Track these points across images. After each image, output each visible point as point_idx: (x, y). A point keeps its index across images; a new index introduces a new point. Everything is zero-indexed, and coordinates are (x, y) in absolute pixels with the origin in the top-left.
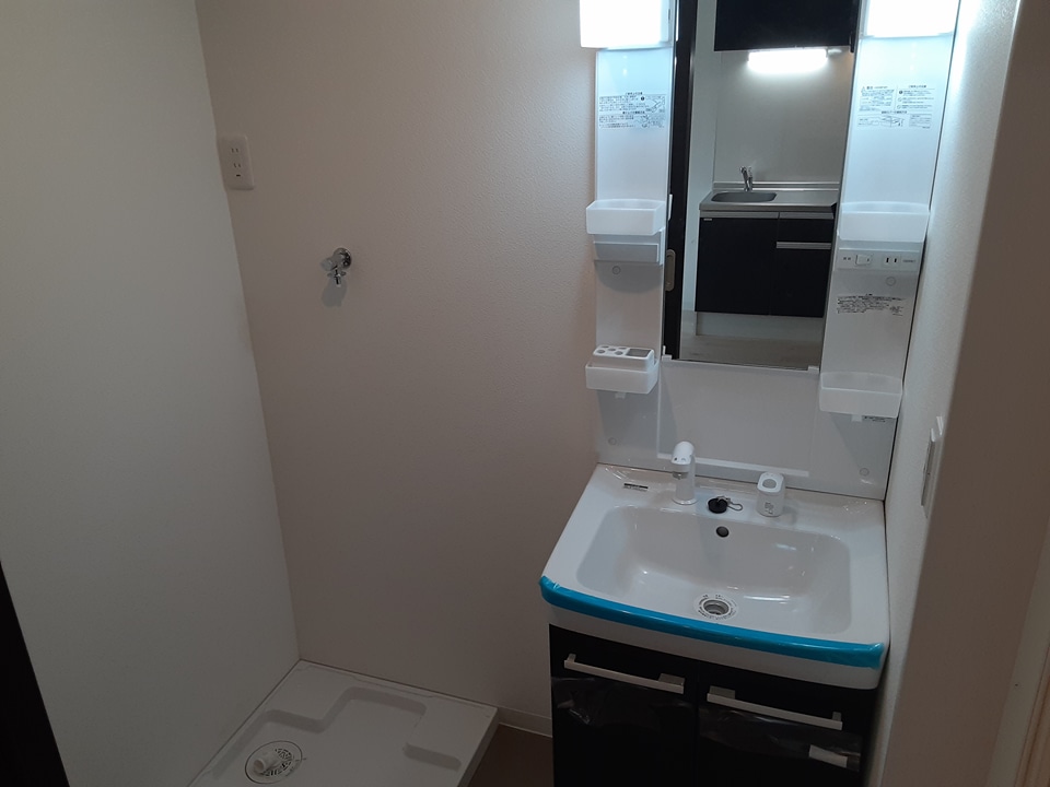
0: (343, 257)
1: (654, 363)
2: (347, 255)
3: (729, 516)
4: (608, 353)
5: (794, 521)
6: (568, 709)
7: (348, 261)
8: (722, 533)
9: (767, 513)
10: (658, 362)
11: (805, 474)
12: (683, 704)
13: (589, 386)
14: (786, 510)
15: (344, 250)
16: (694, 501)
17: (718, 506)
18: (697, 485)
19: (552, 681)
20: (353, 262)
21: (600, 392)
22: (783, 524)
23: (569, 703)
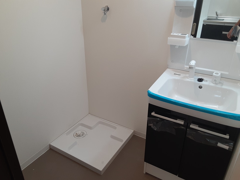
0: (107, 8)
1: (188, 38)
2: (108, 7)
3: (203, 83)
4: (175, 34)
5: (222, 85)
6: (151, 126)
7: (108, 9)
8: (200, 87)
9: (214, 83)
10: (189, 38)
11: (227, 73)
12: (183, 128)
13: (168, 44)
14: (220, 83)
15: (108, 6)
16: (193, 78)
17: (200, 80)
18: (195, 75)
19: (148, 118)
20: (109, 10)
21: (171, 45)
22: (219, 86)
23: (151, 125)
